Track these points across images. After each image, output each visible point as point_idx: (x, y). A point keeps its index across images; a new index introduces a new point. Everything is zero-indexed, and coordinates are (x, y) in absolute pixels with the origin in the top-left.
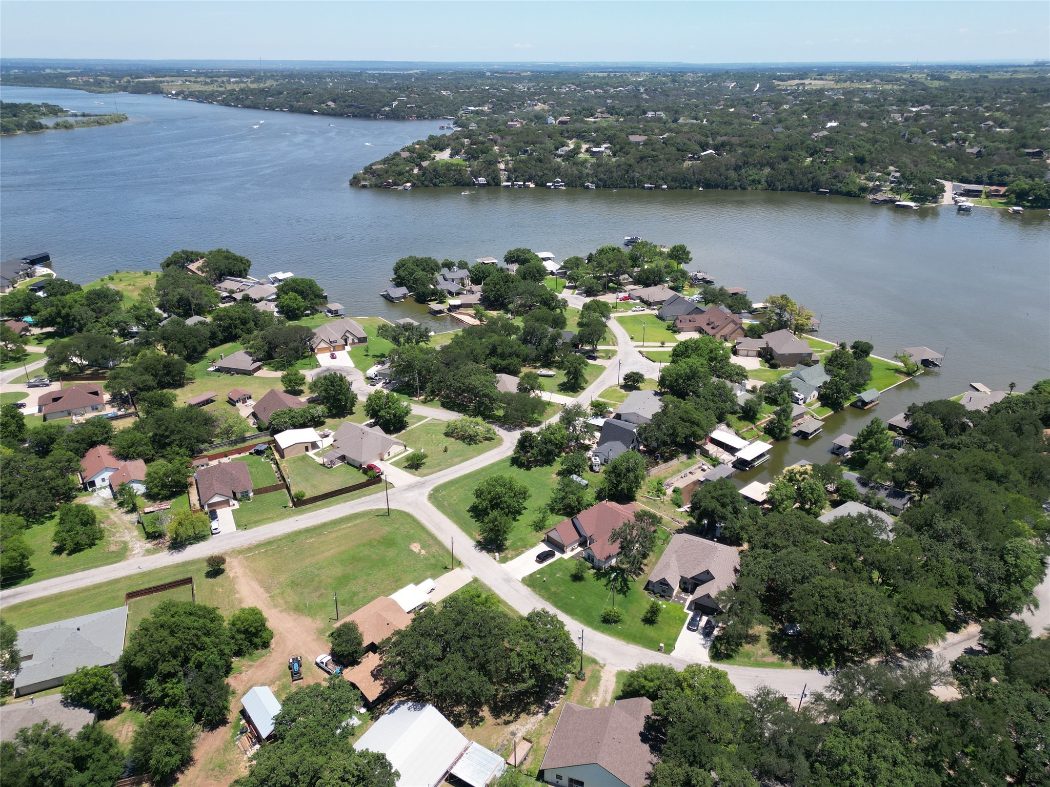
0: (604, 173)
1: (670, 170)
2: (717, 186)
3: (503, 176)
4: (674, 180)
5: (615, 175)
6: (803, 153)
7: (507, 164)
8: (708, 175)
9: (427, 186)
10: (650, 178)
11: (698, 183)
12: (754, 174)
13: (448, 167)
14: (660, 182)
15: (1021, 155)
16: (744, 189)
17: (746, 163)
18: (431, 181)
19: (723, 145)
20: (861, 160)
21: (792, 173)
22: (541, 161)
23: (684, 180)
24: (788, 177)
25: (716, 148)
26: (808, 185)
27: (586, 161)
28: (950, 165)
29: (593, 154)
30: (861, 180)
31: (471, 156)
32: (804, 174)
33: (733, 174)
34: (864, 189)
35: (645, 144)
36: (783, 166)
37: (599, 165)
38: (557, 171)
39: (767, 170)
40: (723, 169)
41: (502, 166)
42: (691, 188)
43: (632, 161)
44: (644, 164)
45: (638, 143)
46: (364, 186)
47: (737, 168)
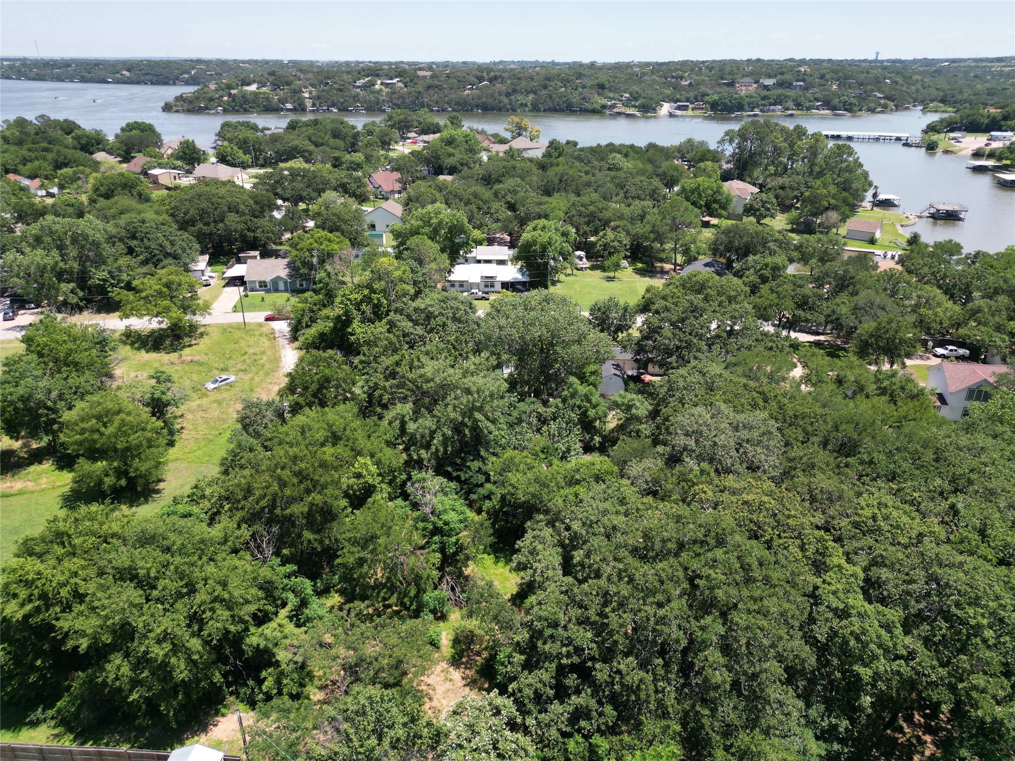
0: (398, 99)
1: (453, 96)
2: (493, 109)
3: (308, 104)
4: (457, 104)
5: (407, 101)
6: (560, 84)
7: (310, 93)
8: (484, 99)
9: (238, 111)
10: (437, 102)
11: (477, 106)
12: (521, 98)
13: (255, 94)
14: (446, 106)
15: (719, 85)
16: (514, 110)
17: (515, 91)
18: (241, 106)
19: (496, 78)
20: (602, 87)
21: (551, 97)
22: (341, 90)
23: (466, 103)
24: (548, 100)
25: (490, 80)
26: (564, 106)
27: (381, 90)
28: (668, 92)
29: (387, 85)
30: (605, 101)
31: (276, 86)
32: (560, 98)
33: (505, 100)
34: (604, 107)
35: (431, 77)
36: (544, 92)
37: (393, 93)
38: (356, 98)
39: (531, 97)
40: (496, 95)
41: (307, 95)
42: (472, 110)
43: (421, 89)
44: (432, 92)
45: (425, 77)
46: (177, 111)
47: (508, 95)
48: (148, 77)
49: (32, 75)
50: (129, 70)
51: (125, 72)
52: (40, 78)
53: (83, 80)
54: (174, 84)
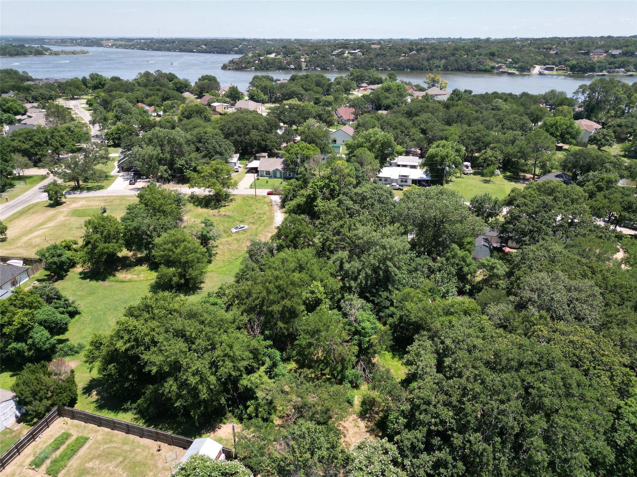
0: (357, 62)
1: (392, 61)
2: (417, 69)
3: (304, 65)
4: (395, 65)
5: (363, 63)
6: (464, 53)
7: (305, 59)
8: (412, 63)
9: (263, 69)
10: (382, 65)
11: (407, 67)
12: (437, 62)
13: (274, 59)
14: (387, 67)
15: (578, 54)
16: (431, 70)
17: (433, 57)
18: (265, 67)
19: (421, 49)
20: (493, 54)
21: (457, 61)
22: (323, 57)
23: (400, 65)
24: (455, 63)
25: (417, 51)
26: (465, 67)
27: (348, 57)
28: (540, 58)
29: (351, 54)
30: (494, 64)
31: (286, 55)
32: (463, 62)
33: (426, 63)
34: (493, 68)
35: (380, 49)
36: (452, 58)
37: (355, 59)
38: (332, 62)
39: (443, 61)
40: (420, 60)
41: (303, 60)
42: (403, 70)
43: (372, 56)
44: (379, 58)
45: (376, 49)
46: (229, 69)
47: (428, 60)
48: (215, 49)
49: (155, 47)
50: (205, 45)
51: (203, 46)
52: (159, 49)
53: (181, 50)
54: (229, 53)
